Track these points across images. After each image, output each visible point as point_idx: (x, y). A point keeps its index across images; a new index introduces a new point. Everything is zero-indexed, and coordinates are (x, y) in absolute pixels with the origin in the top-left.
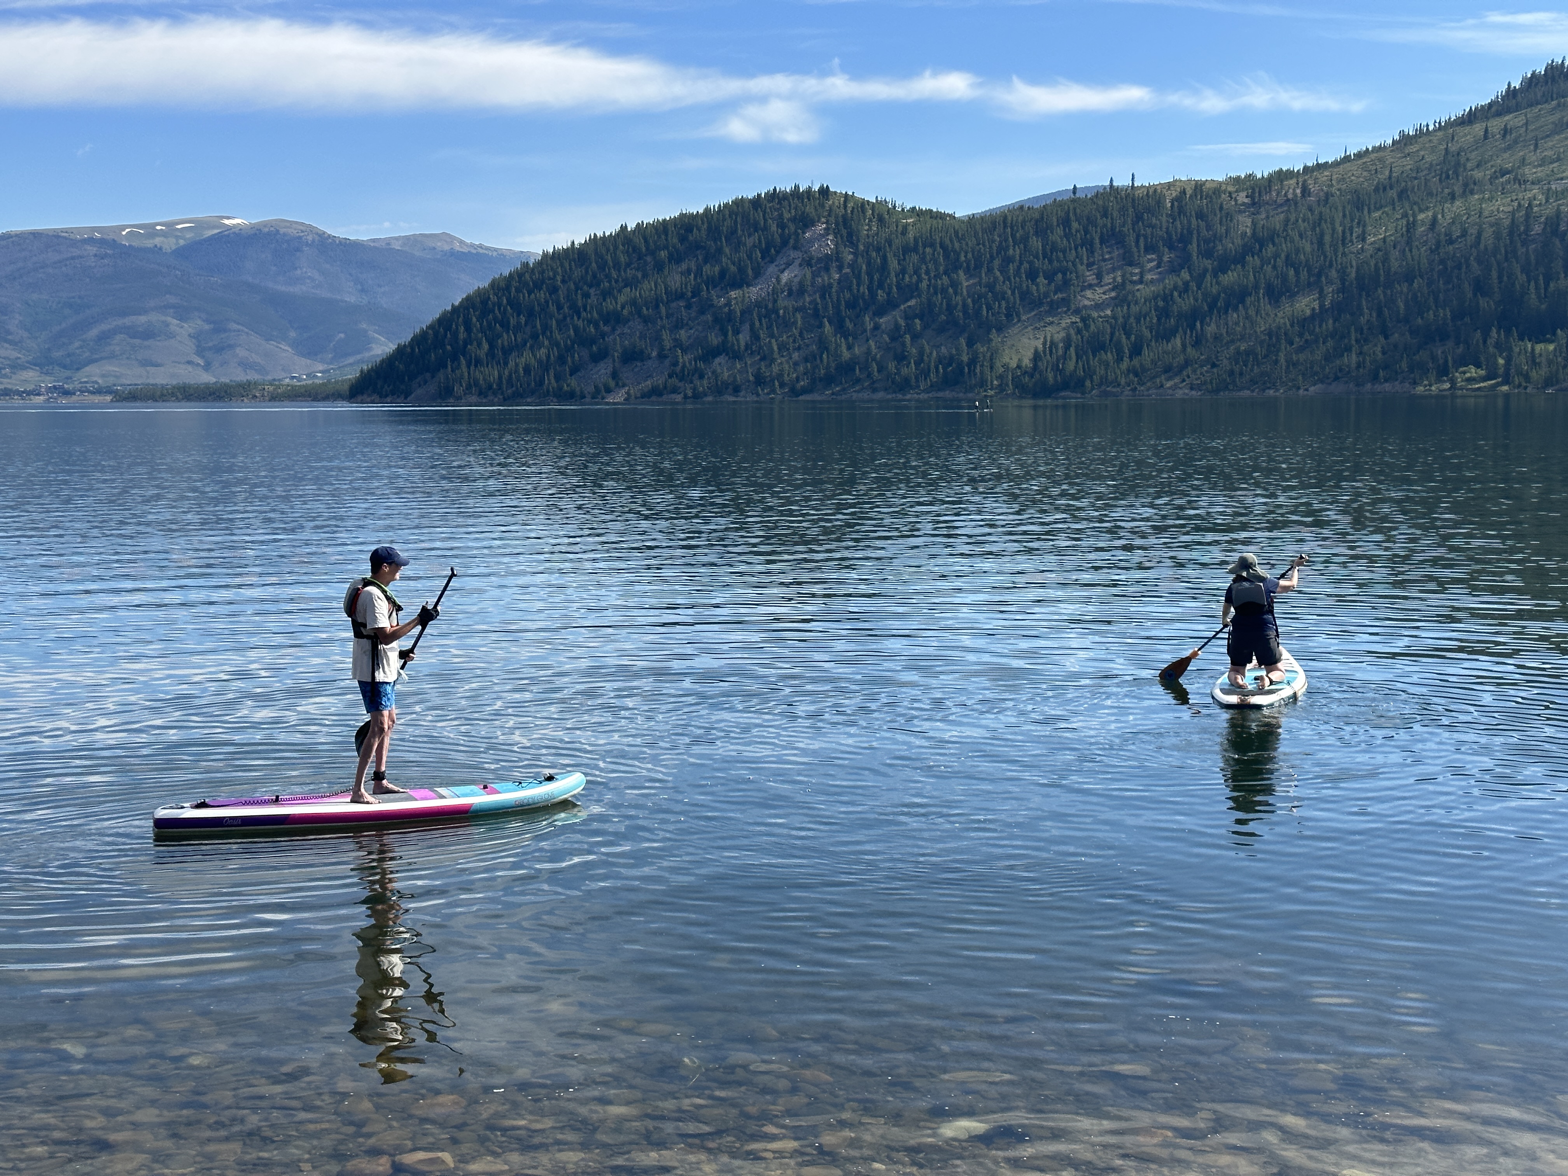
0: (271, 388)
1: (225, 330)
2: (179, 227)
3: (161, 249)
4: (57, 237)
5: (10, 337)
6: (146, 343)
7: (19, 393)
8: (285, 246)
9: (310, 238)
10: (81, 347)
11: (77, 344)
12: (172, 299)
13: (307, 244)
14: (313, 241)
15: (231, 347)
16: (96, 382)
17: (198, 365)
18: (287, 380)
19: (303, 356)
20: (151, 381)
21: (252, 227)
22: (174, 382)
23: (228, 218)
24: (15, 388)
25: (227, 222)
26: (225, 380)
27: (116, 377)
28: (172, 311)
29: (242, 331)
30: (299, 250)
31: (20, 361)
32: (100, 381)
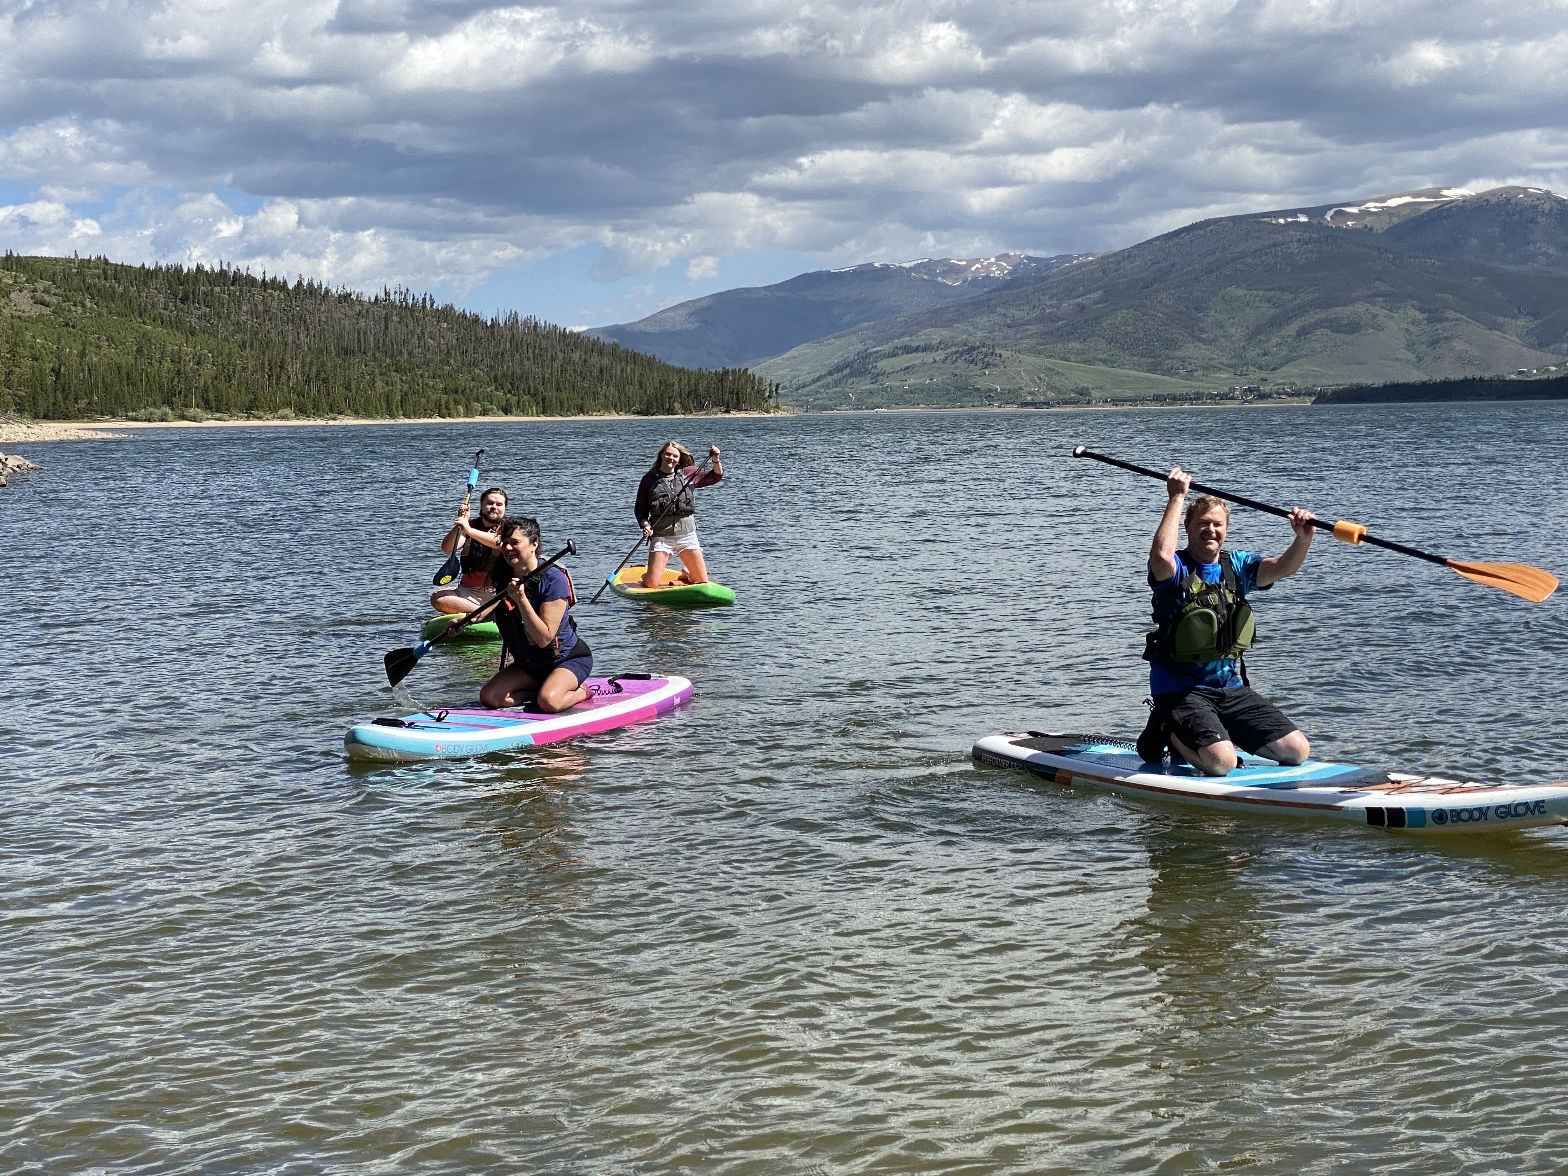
1: (1441, 321)
3: (1371, 229)
5: (1204, 336)
6: (1349, 338)
7: (1212, 397)
8: (1517, 217)
10: (1279, 344)
11: (1274, 341)
12: (1383, 287)
13: (1543, 215)
14: (1551, 209)
15: (1447, 339)
16: (1294, 383)
17: (1409, 361)
18: (1513, 377)
19: (1531, 346)
20: (1355, 381)
21: (1479, 197)
22: (1382, 382)
23: (1448, 189)
24: (1206, 392)
25: (1447, 194)
26: (1438, 378)
27: (1316, 376)
28: (1381, 299)
29: (1460, 320)
30: (1532, 221)
31: (1213, 362)
32: (1298, 382)
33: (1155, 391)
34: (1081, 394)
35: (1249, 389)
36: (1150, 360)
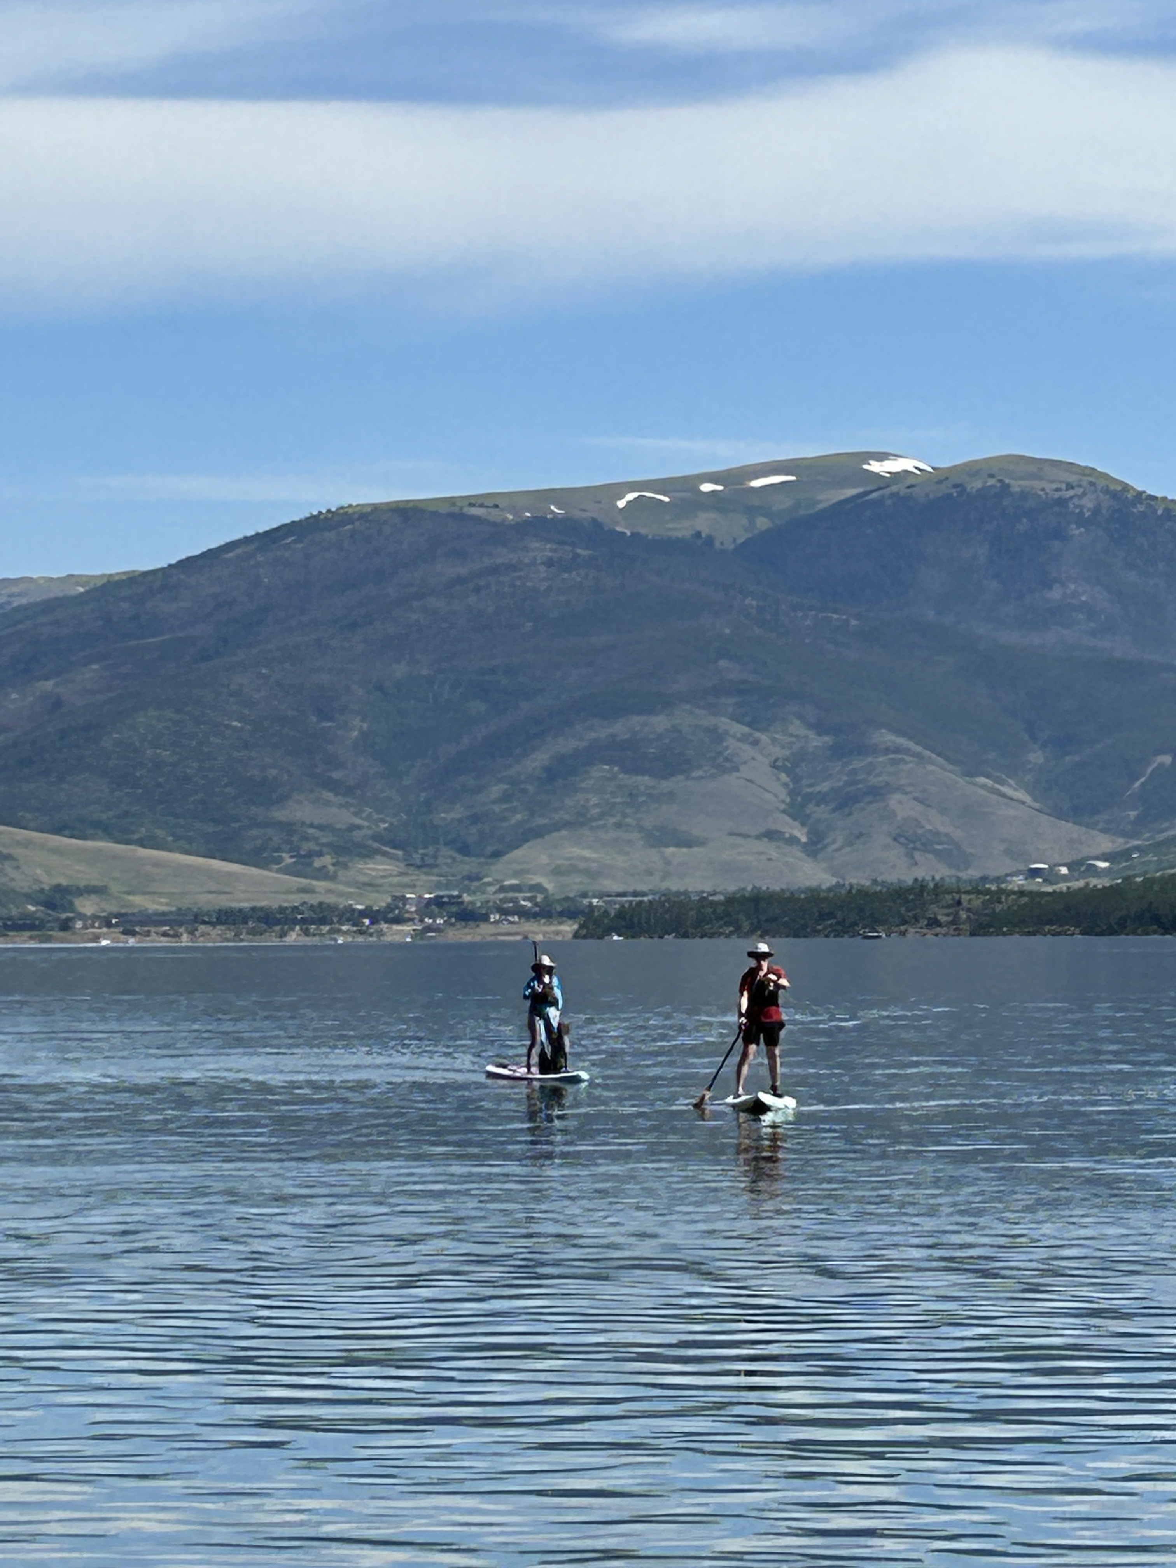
0: (978, 902)
1: (862, 750)
2: (757, 483)
3: (710, 541)
4: (459, 517)
5: (336, 775)
6: (665, 785)
7: (353, 917)
8: (1023, 525)
9: (1088, 503)
10: (506, 798)
11: (496, 790)
13: (1081, 521)
14: (1096, 511)
15: (877, 793)
16: (538, 888)
17: (793, 841)
18: (1019, 881)
19: (1061, 815)
20: (674, 885)
21: (941, 476)
22: (732, 888)
23: (881, 457)
24: (343, 903)
25: (875, 467)
26: (859, 879)
27: (587, 872)
28: (731, 701)
29: (907, 751)
30: (1059, 534)
31: (357, 835)
32: (549, 885)
33: (225, 902)
34: (50, 905)
35: (438, 902)
36: (210, 828)
